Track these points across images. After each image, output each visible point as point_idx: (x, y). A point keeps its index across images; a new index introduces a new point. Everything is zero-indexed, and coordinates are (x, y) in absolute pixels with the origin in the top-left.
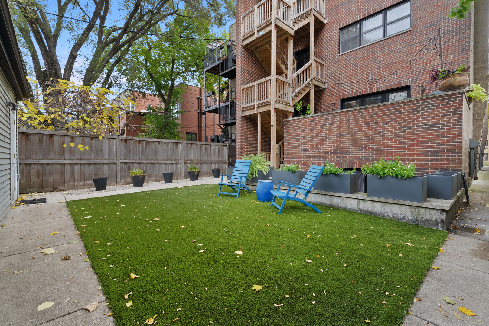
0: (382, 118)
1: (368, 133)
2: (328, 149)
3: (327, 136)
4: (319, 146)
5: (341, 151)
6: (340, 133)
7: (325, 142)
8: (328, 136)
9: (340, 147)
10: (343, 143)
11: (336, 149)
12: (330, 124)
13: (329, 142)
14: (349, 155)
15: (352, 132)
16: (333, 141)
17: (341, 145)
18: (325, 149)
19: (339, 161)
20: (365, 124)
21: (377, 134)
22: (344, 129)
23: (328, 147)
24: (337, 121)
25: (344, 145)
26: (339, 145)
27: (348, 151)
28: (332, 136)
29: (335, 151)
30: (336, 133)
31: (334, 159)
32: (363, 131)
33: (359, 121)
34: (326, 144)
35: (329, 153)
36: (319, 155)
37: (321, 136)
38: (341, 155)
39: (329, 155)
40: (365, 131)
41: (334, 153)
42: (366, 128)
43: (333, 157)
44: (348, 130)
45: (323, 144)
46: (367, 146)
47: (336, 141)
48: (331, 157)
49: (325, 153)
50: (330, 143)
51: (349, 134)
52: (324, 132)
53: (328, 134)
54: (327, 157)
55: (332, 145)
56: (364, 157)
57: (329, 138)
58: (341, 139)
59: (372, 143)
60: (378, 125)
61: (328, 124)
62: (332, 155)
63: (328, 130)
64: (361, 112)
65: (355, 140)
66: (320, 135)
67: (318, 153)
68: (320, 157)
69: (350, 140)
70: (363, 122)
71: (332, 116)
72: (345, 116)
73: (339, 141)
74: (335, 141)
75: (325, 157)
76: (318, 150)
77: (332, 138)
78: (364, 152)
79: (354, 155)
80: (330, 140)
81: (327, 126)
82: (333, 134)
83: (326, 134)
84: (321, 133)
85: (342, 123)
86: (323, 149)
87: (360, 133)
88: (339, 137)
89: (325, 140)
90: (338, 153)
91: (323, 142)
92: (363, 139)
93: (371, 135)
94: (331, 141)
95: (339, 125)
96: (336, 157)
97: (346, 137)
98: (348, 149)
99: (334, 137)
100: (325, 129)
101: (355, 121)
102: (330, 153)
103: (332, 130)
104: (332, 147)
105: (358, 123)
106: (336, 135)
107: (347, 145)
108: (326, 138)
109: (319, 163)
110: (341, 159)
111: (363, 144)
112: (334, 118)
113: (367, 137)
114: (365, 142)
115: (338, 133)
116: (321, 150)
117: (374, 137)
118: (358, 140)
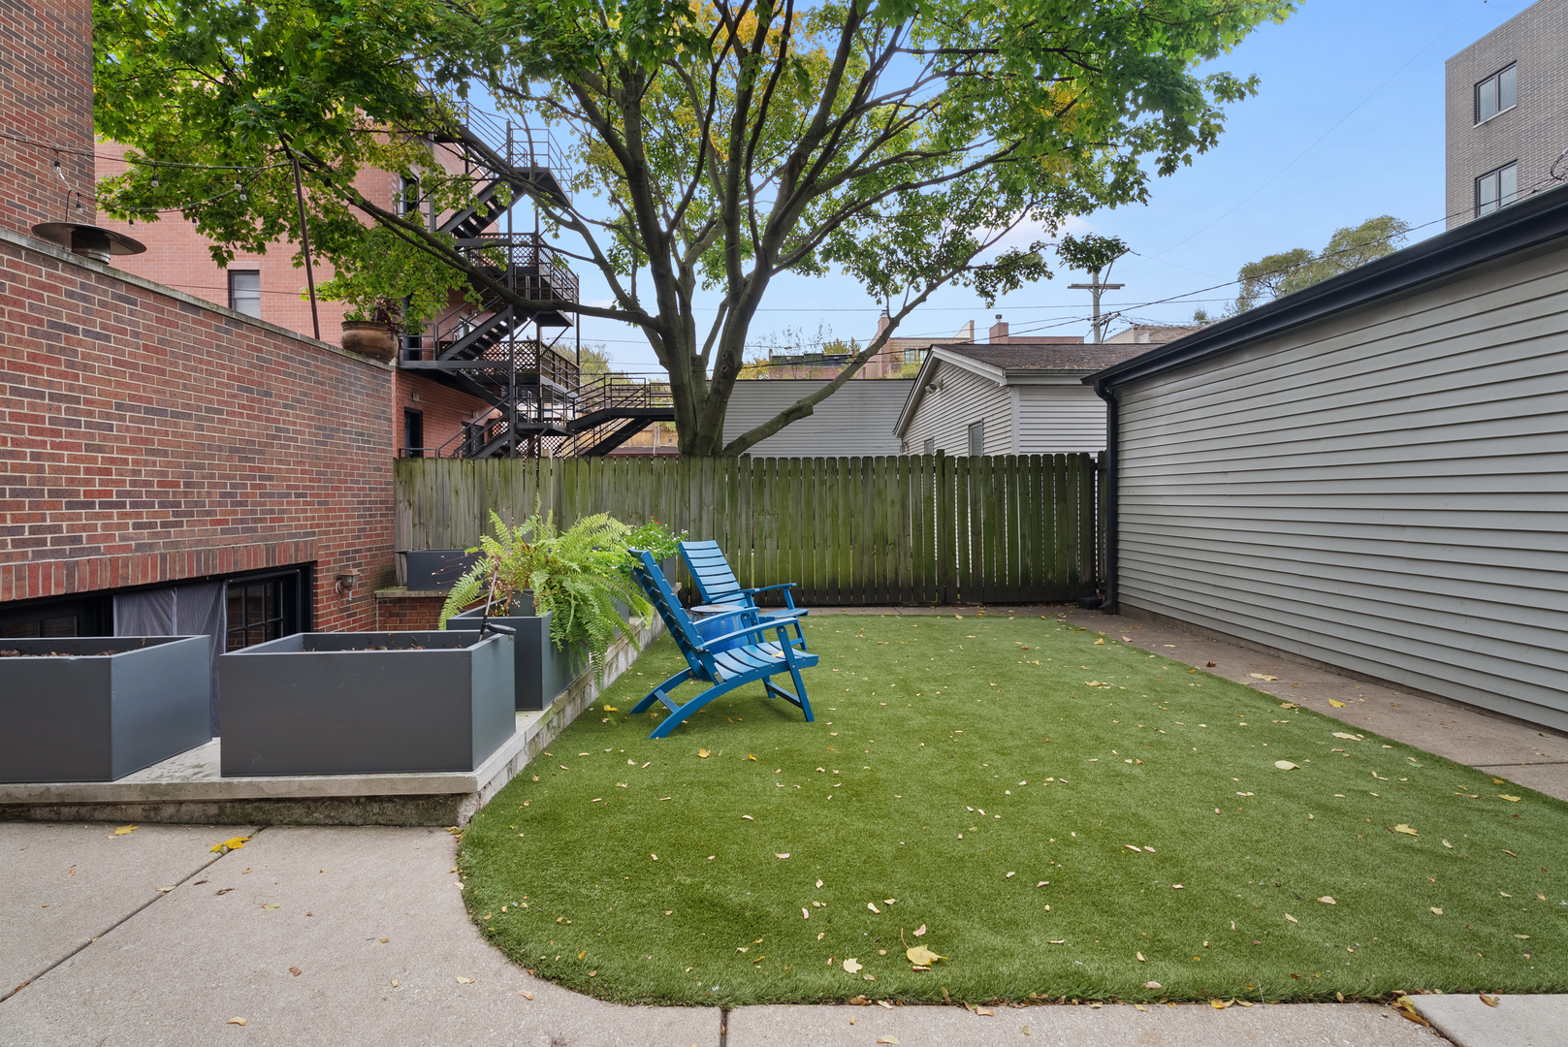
0: (284, 381)
1: (248, 425)
2: (88, 482)
3: (77, 400)
4: (23, 455)
5: (157, 494)
6: (150, 400)
7: (70, 434)
8: (87, 402)
9: (153, 474)
10: (165, 454)
11: (133, 483)
12: (97, 336)
13: (92, 436)
14: (191, 514)
15: (199, 408)
16: (117, 439)
17: (154, 464)
18: (71, 481)
19: (151, 546)
20: (240, 388)
21: (274, 437)
22: (166, 383)
23: (88, 471)
24: (136, 335)
25: (168, 464)
26: (146, 463)
27: (186, 494)
28: (108, 404)
29: (128, 494)
30: (132, 397)
31: (123, 538)
32: (233, 414)
33: (223, 366)
34: (77, 447)
35: (91, 505)
36: (29, 518)
37: (42, 396)
38: (156, 515)
39: (97, 516)
40: (241, 415)
41: (123, 505)
42: (243, 407)
43: (119, 526)
44: (182, 396)
45: (54, 446)
46: (248, 478)
47: (133, 440)
48: (105, 527)
49: (70, 505)
50: (100, 449)
51: (189, 416)
52: (63, 375)
53: (84, 390)
54: (85, 528)
55: (113, 461)
56: (242, 521)
57: (90, 414)
58: (155, 432)
59: (261, 469)
60: (275, 404)
61: (87, 333)
62: (110, 516)
63: (85, 368)
64: (227, 332)
65: (210, 447)
66: (33, 382)
67: (20, 506)
68: (32, 530)
69: (193, 446)
70: (235, 378)
71: (105, 293)
72: (170, 323)
73: (145, 441)
74: (122, 439)
75: (71, 528)
76: (22, 480)
77: (108, 416)
78: (241, 504)
79: (208, 513)
80: (98, 426)
81: (80, 343)
82: (116, 395)
83: (71, 388)
84: (40, 371)
85: (156, 351)
86: (57, 482)
87: (226, 422)
88: (144, 421)
89: (68, 423)
90: (145, 505)
91: (58, 434)
92: (238, 450)
93: (258, 435)
94: (104, 438)
95: (144, 358)
96: (137, 526)
97: (176, 425)
98: (187, 485)
99: (122, 418)
100: (62, 350)
101: (209, 363)
102: (102, 505)
103: (107, 372)
104: (108, 472)
105: (218, 374)
106: (133, 409)
107: (179, 465)
108: (76, 412)
109: (33, 569)
110: (157, 535)
111: (236, 468)
112: (116, 308)
113: (247, 442)
114: (241, 460)
115: (141, 399)
116: (41, 481)
117: (266, 445)
118: (220, 449)
